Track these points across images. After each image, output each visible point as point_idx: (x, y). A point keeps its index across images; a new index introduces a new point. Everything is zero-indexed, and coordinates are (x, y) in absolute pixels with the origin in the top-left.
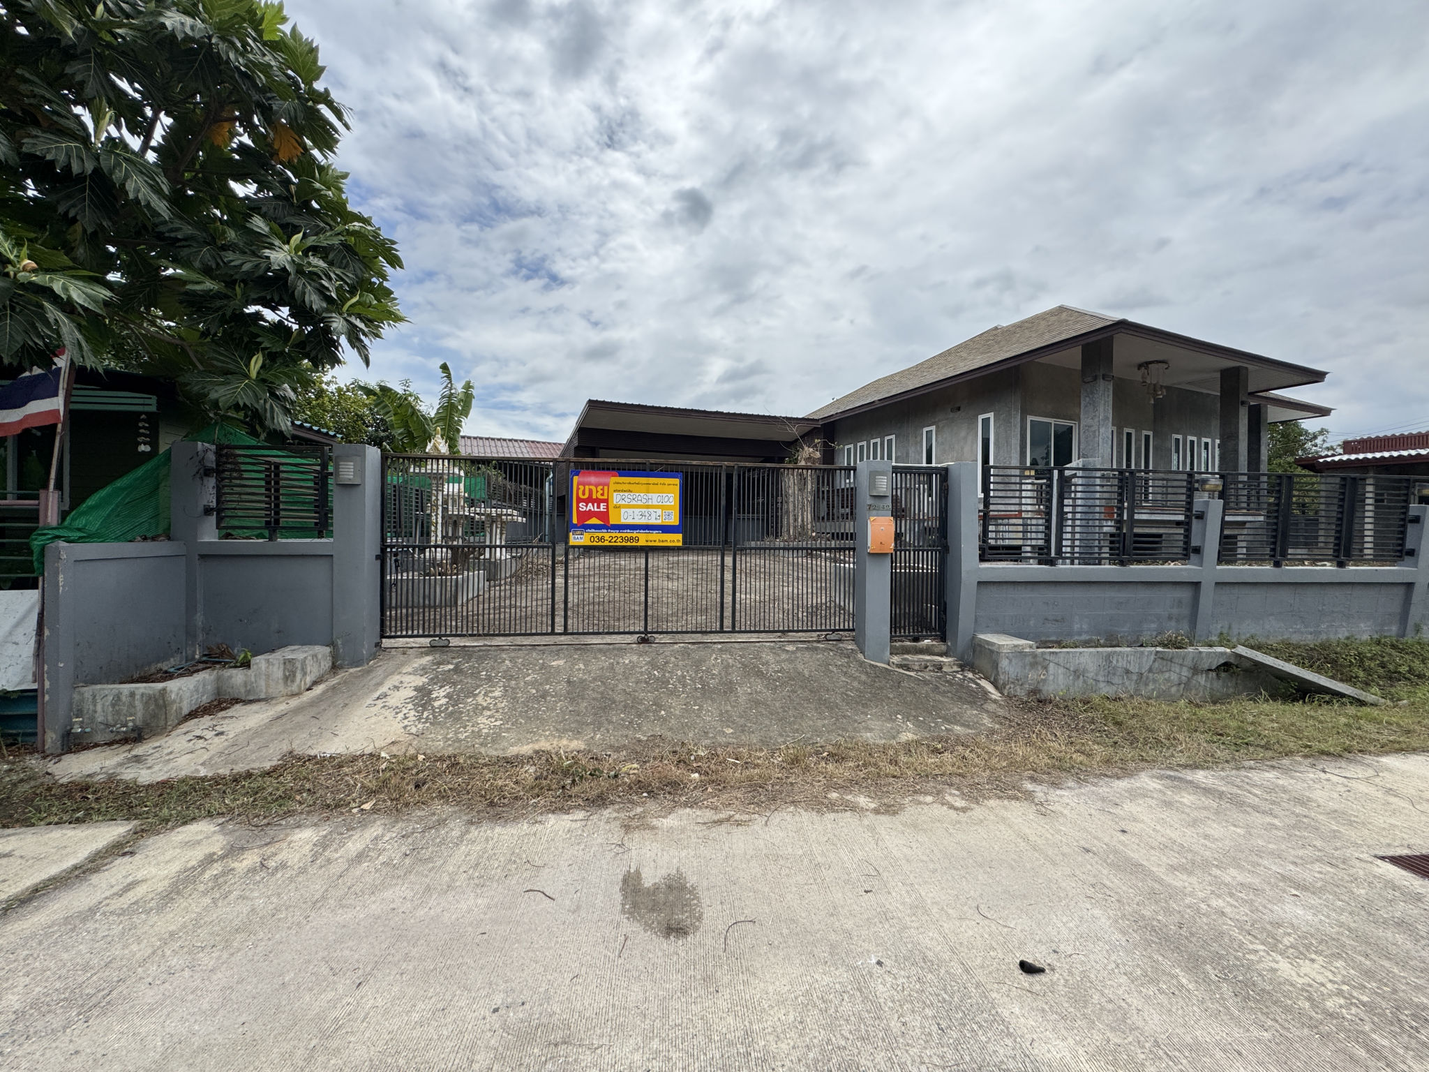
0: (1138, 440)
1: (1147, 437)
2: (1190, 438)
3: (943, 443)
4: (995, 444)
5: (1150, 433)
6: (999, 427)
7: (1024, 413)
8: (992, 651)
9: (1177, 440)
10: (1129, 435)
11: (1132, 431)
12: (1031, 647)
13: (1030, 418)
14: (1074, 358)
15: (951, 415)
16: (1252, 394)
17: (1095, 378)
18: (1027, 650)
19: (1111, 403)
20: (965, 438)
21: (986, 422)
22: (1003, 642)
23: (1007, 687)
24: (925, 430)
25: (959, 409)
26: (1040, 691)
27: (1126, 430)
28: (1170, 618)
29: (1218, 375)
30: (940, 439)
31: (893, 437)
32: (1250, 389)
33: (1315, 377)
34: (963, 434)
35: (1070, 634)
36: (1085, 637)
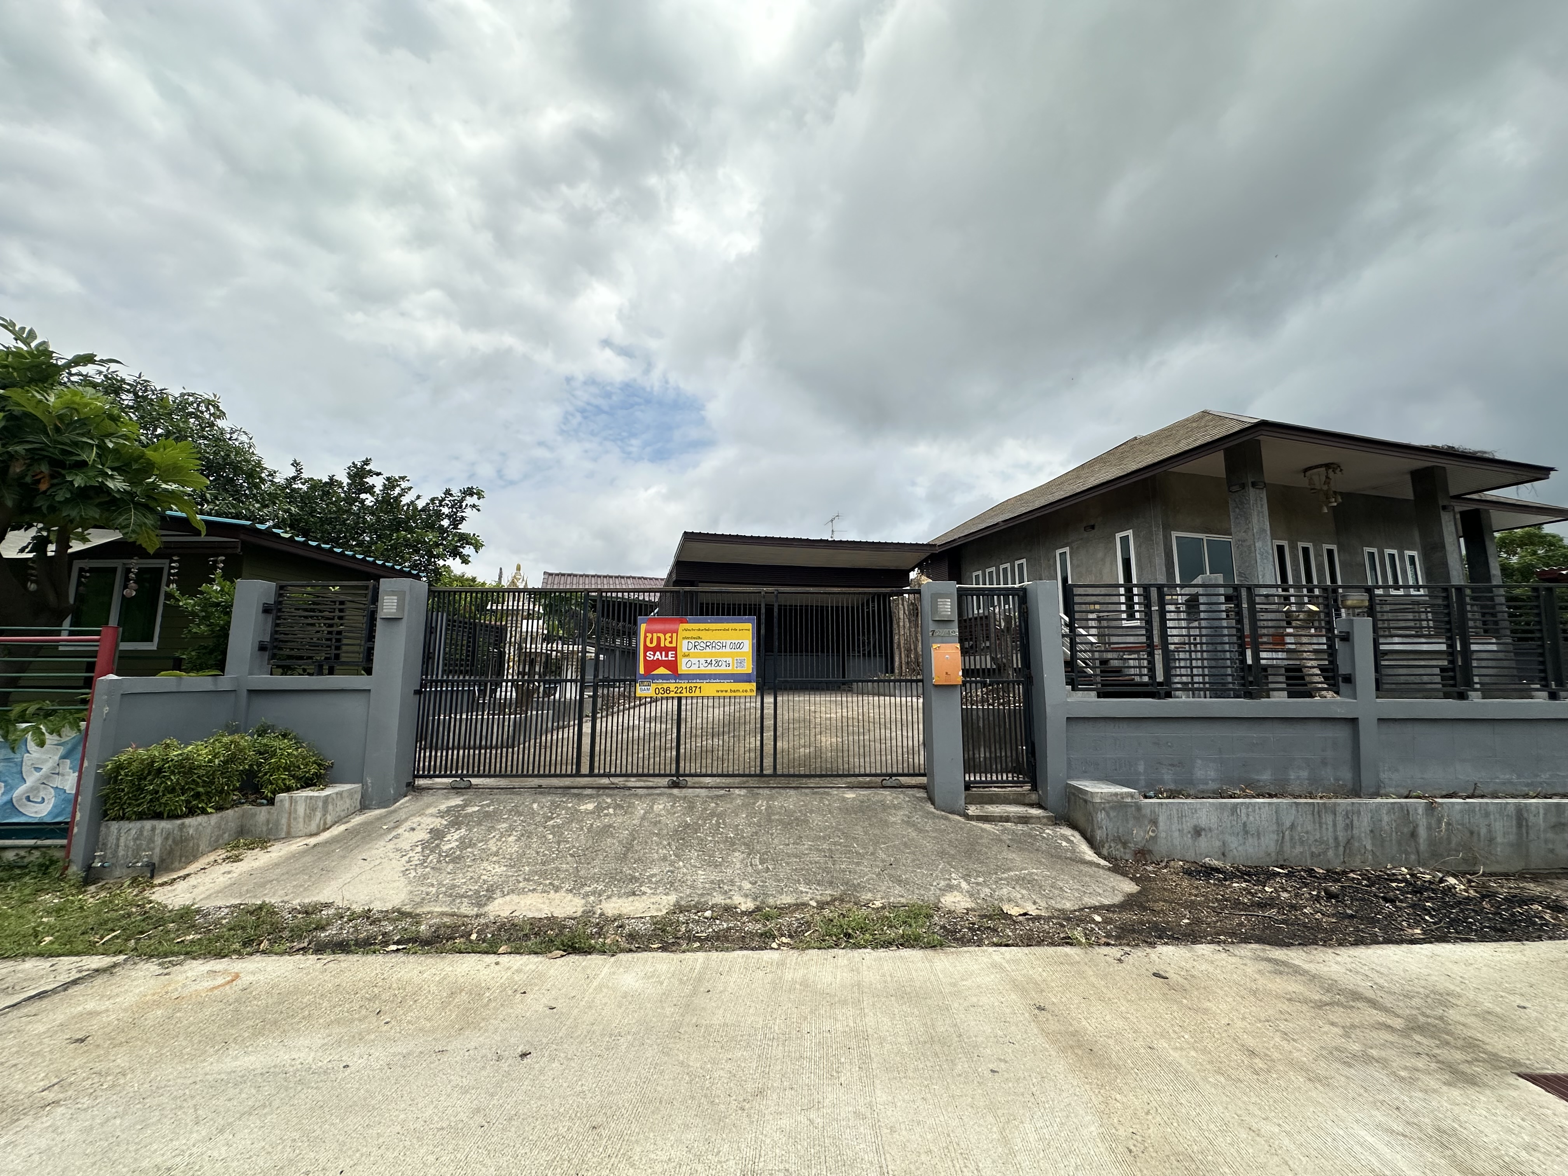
0: (1318, 555)
1: (1330, 553)
2: (1388, 551)
3: (1078, 566)
4: (1137, 565)
5: (1334, 547)
6: (1140, 546)
7: (1167, 529)
8: (1086, 801)
9: (1372, 555)
10: (1306, 550)
11: (1309, 545)
12: (1132, 796)
13: (1174, 534)
14: (1216, 464)
15: (1086, 535)
16: (1458, 497)
17: (1243, 486)
18: (1129, 800)
19: (1266, 513)
20: (1103, 560)
21: (1125, 540)
22: (1098, 789)
23: (1106, 846)
24: (1058, 552)
25: (1093, 527)
26: (1150, 852)
27: (1301, 545)
28: (1324, 762)
29: (1408, 478)
30: (1074, 562)
31: (1024, 561)
32: (1453, 492)
33: (1540, 473)
34: (1100, 555)
35: (1191, 782)
36: (1212, 786)
